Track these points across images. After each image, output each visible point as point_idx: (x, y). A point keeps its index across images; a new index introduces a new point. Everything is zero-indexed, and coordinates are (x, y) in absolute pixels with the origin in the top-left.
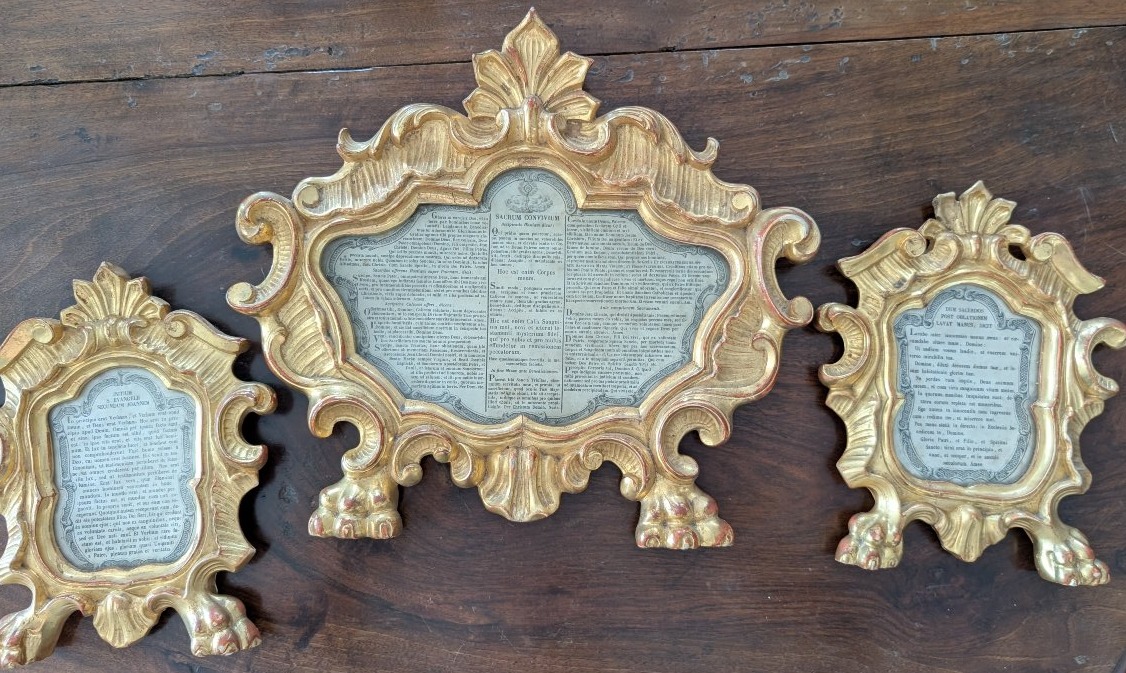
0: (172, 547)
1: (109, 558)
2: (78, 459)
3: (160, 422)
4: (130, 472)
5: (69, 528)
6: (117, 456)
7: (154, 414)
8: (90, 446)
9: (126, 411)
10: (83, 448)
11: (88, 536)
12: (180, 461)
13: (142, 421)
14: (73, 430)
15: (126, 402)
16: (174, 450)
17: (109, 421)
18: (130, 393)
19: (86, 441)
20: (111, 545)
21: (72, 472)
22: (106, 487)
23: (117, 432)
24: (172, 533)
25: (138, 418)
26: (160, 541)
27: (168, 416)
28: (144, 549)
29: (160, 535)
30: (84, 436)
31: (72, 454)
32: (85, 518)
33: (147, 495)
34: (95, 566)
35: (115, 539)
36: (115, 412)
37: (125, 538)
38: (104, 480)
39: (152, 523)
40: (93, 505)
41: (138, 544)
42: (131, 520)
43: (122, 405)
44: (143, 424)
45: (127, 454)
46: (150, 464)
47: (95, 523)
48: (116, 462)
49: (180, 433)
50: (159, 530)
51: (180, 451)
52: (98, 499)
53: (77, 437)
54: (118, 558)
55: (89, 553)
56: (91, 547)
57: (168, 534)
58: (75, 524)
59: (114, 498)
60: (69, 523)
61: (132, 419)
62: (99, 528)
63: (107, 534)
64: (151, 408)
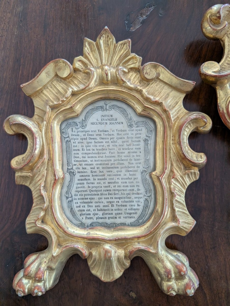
0: (136, 216)
1: (95, 220)
2: (77, 156)
3: (130, 136)
4: (109, 166)
5: (70, 199)
6: (101, 155)
7: (125, 131)
8: (85, 148)
9: (108, 127)
10: (81, 149)
11: (82, 205)
12: (142, 161)
13: (118, 134)
14: (75, 137)
15: (108, 122)
16: (138, 154)
17: (97, 133)
18: (112, 116)
19: (82, 144)
20: (96, 212)
21: (74, 163)
22: (94, 174)
23: (102, 140)
24: (136, 207)
25: (115, 133)
26: (128, 211)
27: (134, 132)
28: (118, 216)
29: (128, 207)
30: (81, 141)
31: (73, 152)
32: (80, 193)
33: (120, 181)
34: (86, 225)
35: (99, 208)
36: (102, 127)
37: (106, 208)
38: (93, 170)
39: (123, 200)
40: (86, 185)
41: (114, 212)
42: (110, 196)
43: (106, 123)
44: (119, 136)
45: (108, 154)
46: (122, 162)
47: (86, 197)
48: (101, 159)
49: (142, 144)
50: (128, 204)
51: (142, 155)
52: (89, 181)
53: (76, 141)
54: (100, 221)
55: (82, 216)
56: (84, 213)
57: (134, 207)
58: (74, 197)
59: (99, 181)
60: (70, 196)
61: (112, 133)
62: (89, 200)
63: (94, 204)
64: (125, 126)
